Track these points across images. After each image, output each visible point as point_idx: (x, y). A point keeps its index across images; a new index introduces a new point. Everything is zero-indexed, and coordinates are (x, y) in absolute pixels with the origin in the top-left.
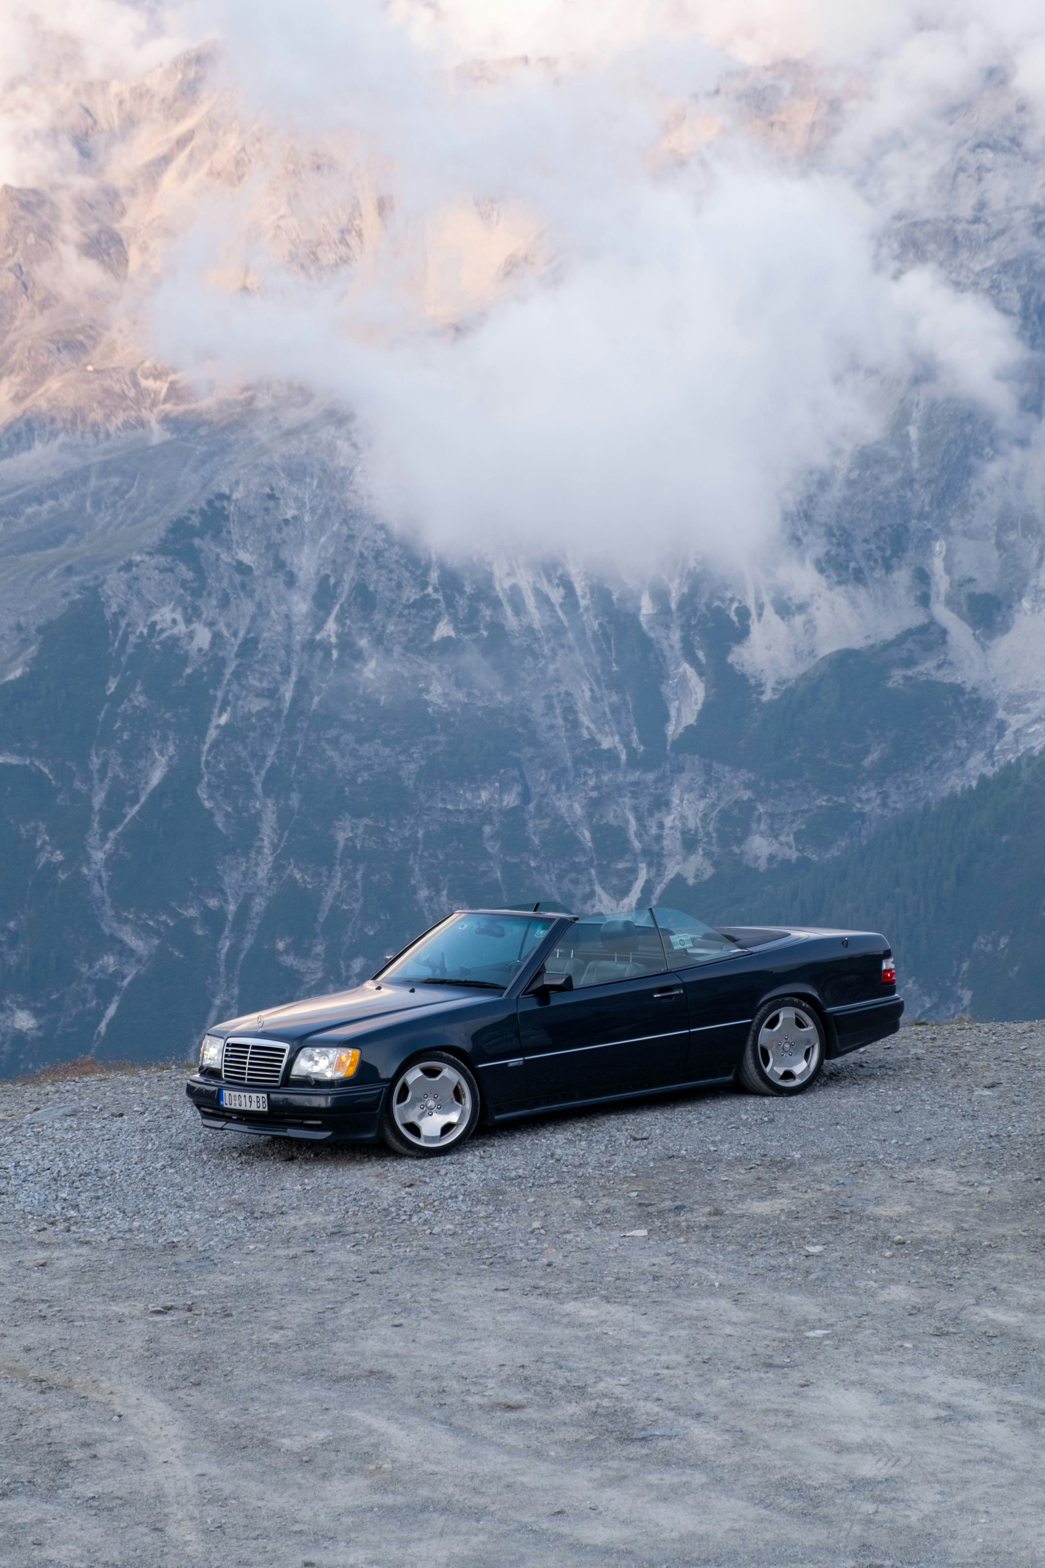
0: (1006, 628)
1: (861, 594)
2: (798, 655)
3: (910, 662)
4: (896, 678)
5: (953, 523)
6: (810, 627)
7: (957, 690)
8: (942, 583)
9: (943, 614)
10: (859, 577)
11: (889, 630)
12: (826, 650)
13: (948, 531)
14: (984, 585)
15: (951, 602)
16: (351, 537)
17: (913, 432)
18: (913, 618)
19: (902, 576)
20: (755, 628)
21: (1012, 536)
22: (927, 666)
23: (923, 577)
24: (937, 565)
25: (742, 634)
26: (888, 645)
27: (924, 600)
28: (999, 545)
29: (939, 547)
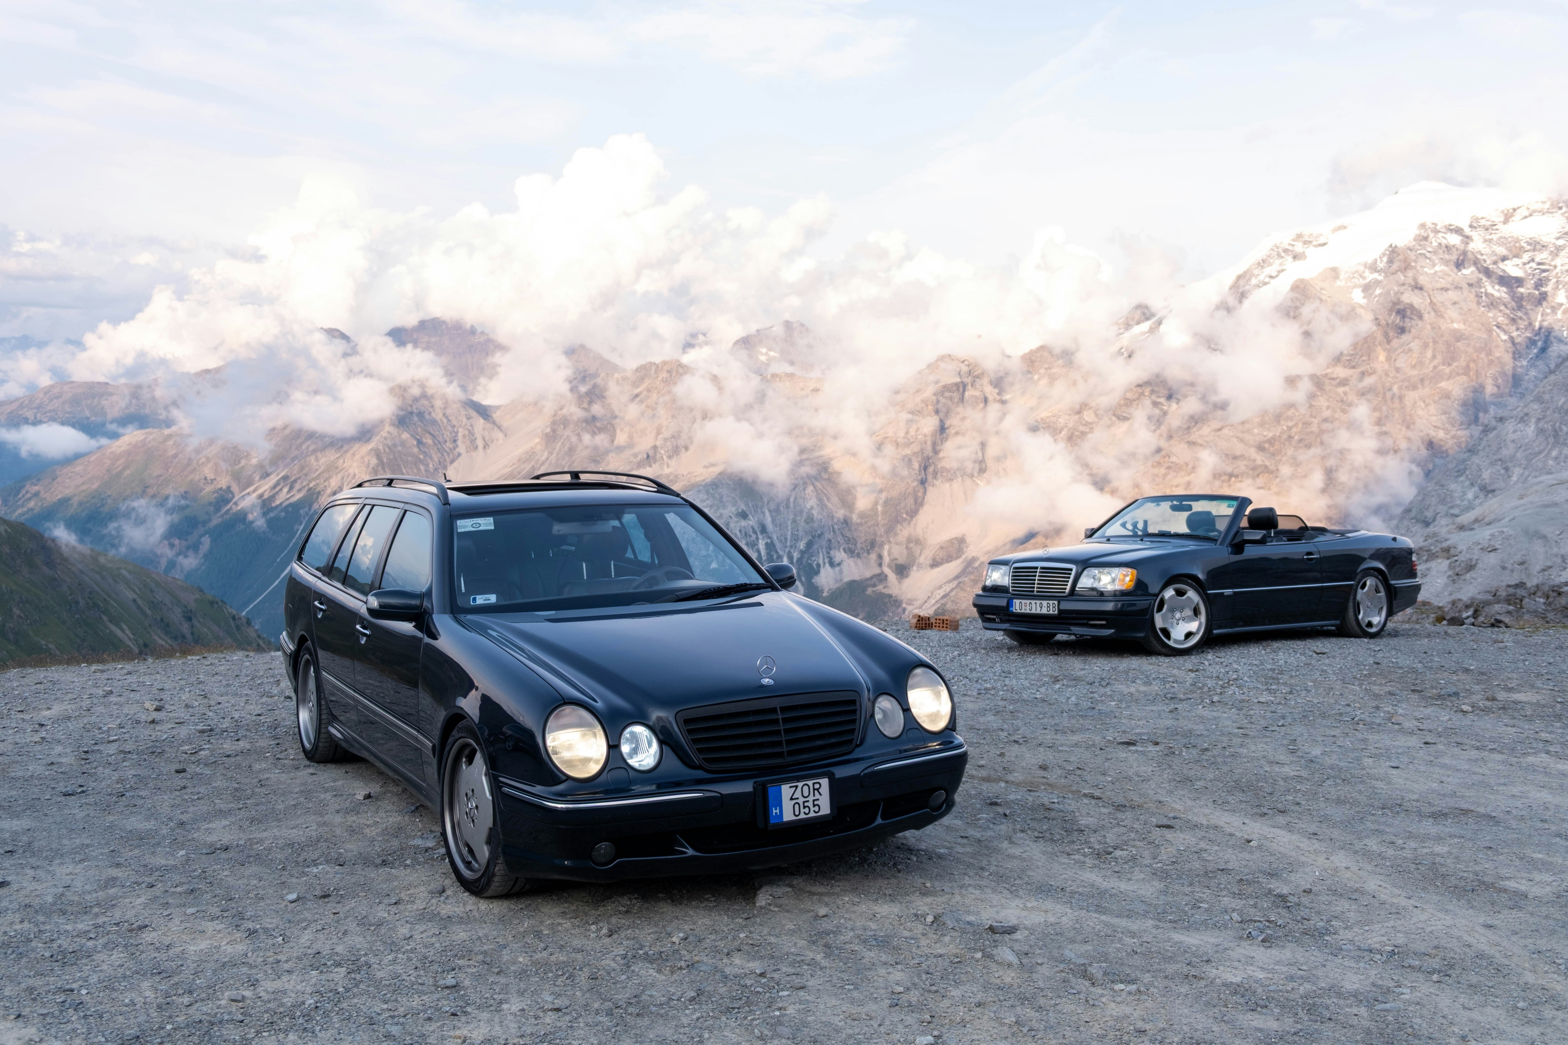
0: (907, 576)
1: (859, 561)
2: (836, 581)
3: (874, 586)
4: (869, 591)
5: (891, 539)
6: (841, 572)
7: (890, 596)
8: (886, 559)
9: (887, 570)
10: (858, 556)
11: (868, 574)
12: (846, 579)
13: (890, 542)
14: (901, 560)
15: (889, 566)
16: (684, 533)
17: (880, 508)
18: (877, 571)
19: (873, 556)
20: (822, 570)
21: (911, 545)
22: (880, 588)
23: (880, 557)
24: (885, 553)
25: (817, 572)
26: (867, 579)
27: (880, 565)
28: (907, 548)
29: (886, 547)
